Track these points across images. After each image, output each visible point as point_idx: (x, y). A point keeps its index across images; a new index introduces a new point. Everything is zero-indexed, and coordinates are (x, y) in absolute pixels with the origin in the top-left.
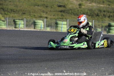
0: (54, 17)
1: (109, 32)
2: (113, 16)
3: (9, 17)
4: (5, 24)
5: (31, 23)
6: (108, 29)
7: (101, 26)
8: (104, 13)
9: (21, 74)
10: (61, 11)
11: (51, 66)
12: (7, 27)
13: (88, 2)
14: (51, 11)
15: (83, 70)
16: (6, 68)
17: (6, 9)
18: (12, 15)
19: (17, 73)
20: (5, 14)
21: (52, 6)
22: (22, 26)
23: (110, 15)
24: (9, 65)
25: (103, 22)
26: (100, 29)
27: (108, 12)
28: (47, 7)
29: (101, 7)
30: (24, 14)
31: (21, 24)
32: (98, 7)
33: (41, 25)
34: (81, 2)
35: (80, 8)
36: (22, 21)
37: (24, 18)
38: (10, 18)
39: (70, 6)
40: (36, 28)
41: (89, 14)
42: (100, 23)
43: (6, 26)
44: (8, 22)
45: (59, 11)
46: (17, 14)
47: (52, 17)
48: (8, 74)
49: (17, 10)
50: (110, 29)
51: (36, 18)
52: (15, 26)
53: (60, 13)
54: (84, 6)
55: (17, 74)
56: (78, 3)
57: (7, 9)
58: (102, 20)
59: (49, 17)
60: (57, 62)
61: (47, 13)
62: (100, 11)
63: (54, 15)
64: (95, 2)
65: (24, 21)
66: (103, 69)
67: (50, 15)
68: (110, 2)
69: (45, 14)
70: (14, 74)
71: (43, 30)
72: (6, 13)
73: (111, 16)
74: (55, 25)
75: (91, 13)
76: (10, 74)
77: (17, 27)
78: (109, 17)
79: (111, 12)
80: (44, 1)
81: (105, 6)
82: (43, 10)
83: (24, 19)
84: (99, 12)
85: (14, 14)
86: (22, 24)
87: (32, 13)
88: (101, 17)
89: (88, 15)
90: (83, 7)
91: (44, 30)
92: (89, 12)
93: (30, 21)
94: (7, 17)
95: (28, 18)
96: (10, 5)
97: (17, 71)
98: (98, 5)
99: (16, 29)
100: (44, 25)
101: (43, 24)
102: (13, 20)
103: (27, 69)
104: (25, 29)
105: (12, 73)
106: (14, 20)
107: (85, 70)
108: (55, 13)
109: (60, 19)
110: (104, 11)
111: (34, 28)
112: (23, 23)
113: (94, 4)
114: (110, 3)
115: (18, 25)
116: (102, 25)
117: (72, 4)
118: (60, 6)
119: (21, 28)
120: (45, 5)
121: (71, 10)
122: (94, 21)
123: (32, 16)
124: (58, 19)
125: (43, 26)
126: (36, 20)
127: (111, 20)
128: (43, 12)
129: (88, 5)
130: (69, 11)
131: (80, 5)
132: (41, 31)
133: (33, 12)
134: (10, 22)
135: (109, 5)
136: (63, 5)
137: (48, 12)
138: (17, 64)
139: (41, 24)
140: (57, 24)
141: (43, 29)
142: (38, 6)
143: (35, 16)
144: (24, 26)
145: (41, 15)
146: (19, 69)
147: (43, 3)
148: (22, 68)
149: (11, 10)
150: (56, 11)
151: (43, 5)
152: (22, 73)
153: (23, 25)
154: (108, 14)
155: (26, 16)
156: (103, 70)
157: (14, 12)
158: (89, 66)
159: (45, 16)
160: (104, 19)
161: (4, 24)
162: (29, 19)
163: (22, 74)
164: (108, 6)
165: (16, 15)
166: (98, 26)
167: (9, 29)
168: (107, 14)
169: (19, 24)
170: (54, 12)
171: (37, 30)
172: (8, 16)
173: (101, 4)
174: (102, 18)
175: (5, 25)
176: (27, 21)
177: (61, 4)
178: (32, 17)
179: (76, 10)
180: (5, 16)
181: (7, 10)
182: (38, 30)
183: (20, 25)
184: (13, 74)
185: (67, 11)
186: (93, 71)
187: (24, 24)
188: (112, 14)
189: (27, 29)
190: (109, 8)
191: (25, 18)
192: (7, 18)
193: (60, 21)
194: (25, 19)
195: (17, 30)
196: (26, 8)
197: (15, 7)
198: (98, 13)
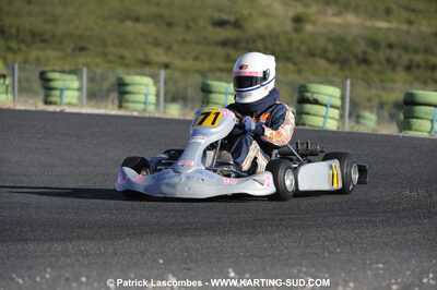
0: (198, 65)
1: (406, 126)
2: (423, 64)
3: (25, 62)
4: (7, 86)
5: (106, 85)
6: (402, 116)
7: (376, 102)
8: (388, 51)
9: (63, 279)
10: (225, 43)
11: (181, 250)
12: (14, 100)
13: (330, 10)
14: (184, 41)
15: (304, 269)
16: (8, 258)
17: (13, 31)
18: (34, 54)
19: (48, 276)
20: (9, 49)
21: (191, 24)
22: (71, 95)
23: (411, 61)
24: (19, 247)
25: (383, 89)
26: (372, 112)
27: (406, 50)
28: (170, 24)
29: (380, 29)
30: (82, 49)
31: (67, 89)
32: (366, 28)
33: (146, 95)
34: (300, 9)
35: (297, 30)
36: (73, 77)
37: (80, 66)
38: (28, 66)
39: (258, 24)
40: (125, 104)
41: (331, 55)
42: (374, 92)
43: (10, 97)
44: (20, 82)
45: (217, 43)
46: (53, 49)
47: (189, 63)
48: (12, 279)
49: (54, 36)
50: (410, 116)
51: (128, 66)
52: (47, 96)
53: (220, 51)
54: (314, 23)
55: (47, 279)
56: (291, 13)
57: (18, 29)
58: (381, 81)
59: (178, 63)
60: (203, 239)
61: (169, 48)
62: (375, 44)
63: (196, 58)
64: (356, 11)
65: (80, 79)
66: (381, 266)
67: (184, 58)
68: (413, 11)
69: (160, 51)
70: (38, 279)
71: (152, 115)
72: (14, 45)
73: (418, 66)
74: (201, 94)
75: (339, 53)
76: (21, 281)
77: (53, 99)
78: (408, 68)
79: (416, 51)
80: (158, 4)
81: (394, 25)
82: (156, 38)
83: (81, 71)
84: (370, 51)
85: (44, 49)
86: (72, 89)
87: (111, 49)
88: (376, 67)
89: (327, 59)
90: (309, 28)
91: (157, 115)
92: (330, 47)
93: (104, 78)
94: (14, 62)
95: (97, 65)
96: (30, 14)
97: (49, 270)
98: (368, 23)
99: (51, 108)
100: (157, 95)
101: (152, 90)
102: (37, 74)
103: (90, 263)
104: (83, 107)
105: (29, 277)
106: (42, 74)
107: (313, 270)
108: (200, 48)
109: (218, 74)
110: (391, 46)
111: (120, 107)
112: (76, 84)
113: (351, 18)
114: (412, 16)
115: (57, 93)
116: (380, 97)
117: (266, 15)
118: (221, 24)
119: (69, 104)
120: (161, 17)
121: (262, 37)
122: (348, 82)
123: (111, 57)
124: (212, 71)
125: (152, 99)
126: (128, 74)
127: (416, 79)
128: (157, 44)
129: (329, 22)
130: (254, 41)
131: (298, 20)
132: (144, 118)
133: (115, 45)
134: (28, 80)
135: (410, 23)
136: (232, 19)
137: (176, 46)
138: (51, 240)
139: (145, 92)
140: (206, 91)
141: (152, 111)
142: (137, 20)
143: (122, 58)
144: (80, 98)
145: (146, 56)
146: (57, 261)
147: (154, 9)
148: (68, 256)
149: (33, 34)
150: (207, 42)
151: (157, 18)
152: (67, 275)
153: (76, 94)
154: (406, 58)
155: (89, 60)
156: (382, 272)
157: (43, 41)
158: (326, 254)
159: (163, 59)
160: (390, 74)
161: (3, 88)
162: (99, 71)
163: (67, 279)
164: (404, 27)
165: (50, 53)
166: (365, 103)
167: (22, 108)
168: (400, 57)
169: (62, 90)
170: (198, 43)
171: (129, 114)
172: (19, 58)
173: (379, 19)
174: (379, 73)
175: (6, 92)
176: (91, 80)
177: (225, 17)
178: (110, 62)
179: (283, 40)
180: (10, 56)
181: (17, 35)
182: (135, 114)
183: (67, 93)
184: (35, 281)
185: (247, 42)
186: (343, 275)
187: (80, 90)
188: (418, 58)
189: (91, 107)
190: (407, 32)
191: (85, 65)
192: (16, 66)
193: (220, 80)
194: (85, 70)
195: (54, 113)
196: (91, 29)
197: (47, 22)
198: (365, 53)
